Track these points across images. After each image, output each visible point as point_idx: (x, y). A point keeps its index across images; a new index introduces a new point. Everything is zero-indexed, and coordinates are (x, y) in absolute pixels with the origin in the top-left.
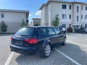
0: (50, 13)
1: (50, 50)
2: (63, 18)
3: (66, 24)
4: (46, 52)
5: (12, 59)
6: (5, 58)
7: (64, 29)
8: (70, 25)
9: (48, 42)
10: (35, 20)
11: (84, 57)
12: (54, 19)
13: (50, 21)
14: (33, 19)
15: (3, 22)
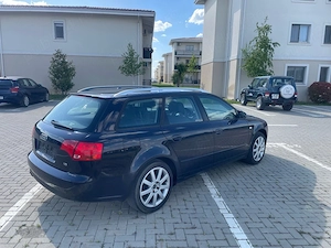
0: (237, 17)
1: (168, 183)
2: (295, 38)
3: (304, 68)
4: (142, 193)
5: (30, 204)
6: (11, 197)
7: (287, 91)
8: (324, 71)
9: (159, 155)
10: (183, 48)
11: (301, 233)
12: (253, 47)
13: (234, 54)
14: (172, 43)
15: (59, 55)
